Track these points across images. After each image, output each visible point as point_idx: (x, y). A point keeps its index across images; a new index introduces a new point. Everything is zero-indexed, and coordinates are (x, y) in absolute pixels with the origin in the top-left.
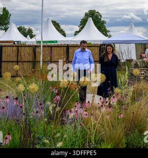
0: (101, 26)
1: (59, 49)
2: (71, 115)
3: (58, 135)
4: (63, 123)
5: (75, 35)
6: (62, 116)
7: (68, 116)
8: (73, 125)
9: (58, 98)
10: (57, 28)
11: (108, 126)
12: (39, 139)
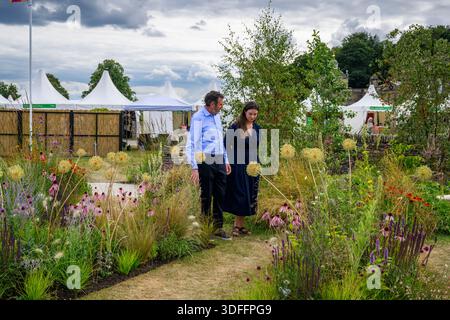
0: (121, 83)
1: (57, 116)
2: (76, 213)
3: (57, 241)
4: (64, 224)
5: (83, 96)
6: (62, 214)
7: (72, 215)
8: (80, 226)
9: (56, 187)
10: (55, 86)
11: (132, 228)
12: (28, 247)
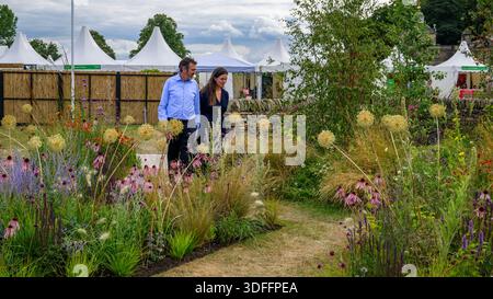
0: (174, 40)
1: (102, 78)
2: (124, 188)
3: (102, 220)
4: (110, 200)
5: (131, 56)
6: (108, 189)
7: (119, 191)
8: (128, 203)
9: (101, 159)
10: (99, 45)
11: (186, 206)
12: (70, 227)
